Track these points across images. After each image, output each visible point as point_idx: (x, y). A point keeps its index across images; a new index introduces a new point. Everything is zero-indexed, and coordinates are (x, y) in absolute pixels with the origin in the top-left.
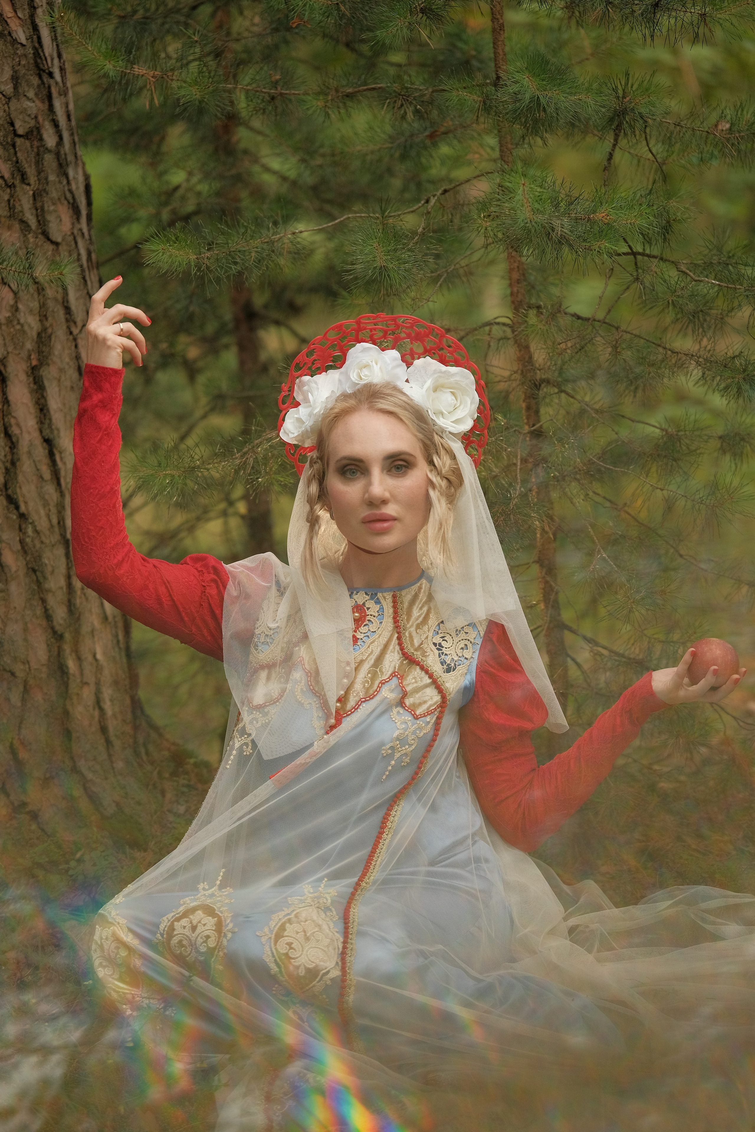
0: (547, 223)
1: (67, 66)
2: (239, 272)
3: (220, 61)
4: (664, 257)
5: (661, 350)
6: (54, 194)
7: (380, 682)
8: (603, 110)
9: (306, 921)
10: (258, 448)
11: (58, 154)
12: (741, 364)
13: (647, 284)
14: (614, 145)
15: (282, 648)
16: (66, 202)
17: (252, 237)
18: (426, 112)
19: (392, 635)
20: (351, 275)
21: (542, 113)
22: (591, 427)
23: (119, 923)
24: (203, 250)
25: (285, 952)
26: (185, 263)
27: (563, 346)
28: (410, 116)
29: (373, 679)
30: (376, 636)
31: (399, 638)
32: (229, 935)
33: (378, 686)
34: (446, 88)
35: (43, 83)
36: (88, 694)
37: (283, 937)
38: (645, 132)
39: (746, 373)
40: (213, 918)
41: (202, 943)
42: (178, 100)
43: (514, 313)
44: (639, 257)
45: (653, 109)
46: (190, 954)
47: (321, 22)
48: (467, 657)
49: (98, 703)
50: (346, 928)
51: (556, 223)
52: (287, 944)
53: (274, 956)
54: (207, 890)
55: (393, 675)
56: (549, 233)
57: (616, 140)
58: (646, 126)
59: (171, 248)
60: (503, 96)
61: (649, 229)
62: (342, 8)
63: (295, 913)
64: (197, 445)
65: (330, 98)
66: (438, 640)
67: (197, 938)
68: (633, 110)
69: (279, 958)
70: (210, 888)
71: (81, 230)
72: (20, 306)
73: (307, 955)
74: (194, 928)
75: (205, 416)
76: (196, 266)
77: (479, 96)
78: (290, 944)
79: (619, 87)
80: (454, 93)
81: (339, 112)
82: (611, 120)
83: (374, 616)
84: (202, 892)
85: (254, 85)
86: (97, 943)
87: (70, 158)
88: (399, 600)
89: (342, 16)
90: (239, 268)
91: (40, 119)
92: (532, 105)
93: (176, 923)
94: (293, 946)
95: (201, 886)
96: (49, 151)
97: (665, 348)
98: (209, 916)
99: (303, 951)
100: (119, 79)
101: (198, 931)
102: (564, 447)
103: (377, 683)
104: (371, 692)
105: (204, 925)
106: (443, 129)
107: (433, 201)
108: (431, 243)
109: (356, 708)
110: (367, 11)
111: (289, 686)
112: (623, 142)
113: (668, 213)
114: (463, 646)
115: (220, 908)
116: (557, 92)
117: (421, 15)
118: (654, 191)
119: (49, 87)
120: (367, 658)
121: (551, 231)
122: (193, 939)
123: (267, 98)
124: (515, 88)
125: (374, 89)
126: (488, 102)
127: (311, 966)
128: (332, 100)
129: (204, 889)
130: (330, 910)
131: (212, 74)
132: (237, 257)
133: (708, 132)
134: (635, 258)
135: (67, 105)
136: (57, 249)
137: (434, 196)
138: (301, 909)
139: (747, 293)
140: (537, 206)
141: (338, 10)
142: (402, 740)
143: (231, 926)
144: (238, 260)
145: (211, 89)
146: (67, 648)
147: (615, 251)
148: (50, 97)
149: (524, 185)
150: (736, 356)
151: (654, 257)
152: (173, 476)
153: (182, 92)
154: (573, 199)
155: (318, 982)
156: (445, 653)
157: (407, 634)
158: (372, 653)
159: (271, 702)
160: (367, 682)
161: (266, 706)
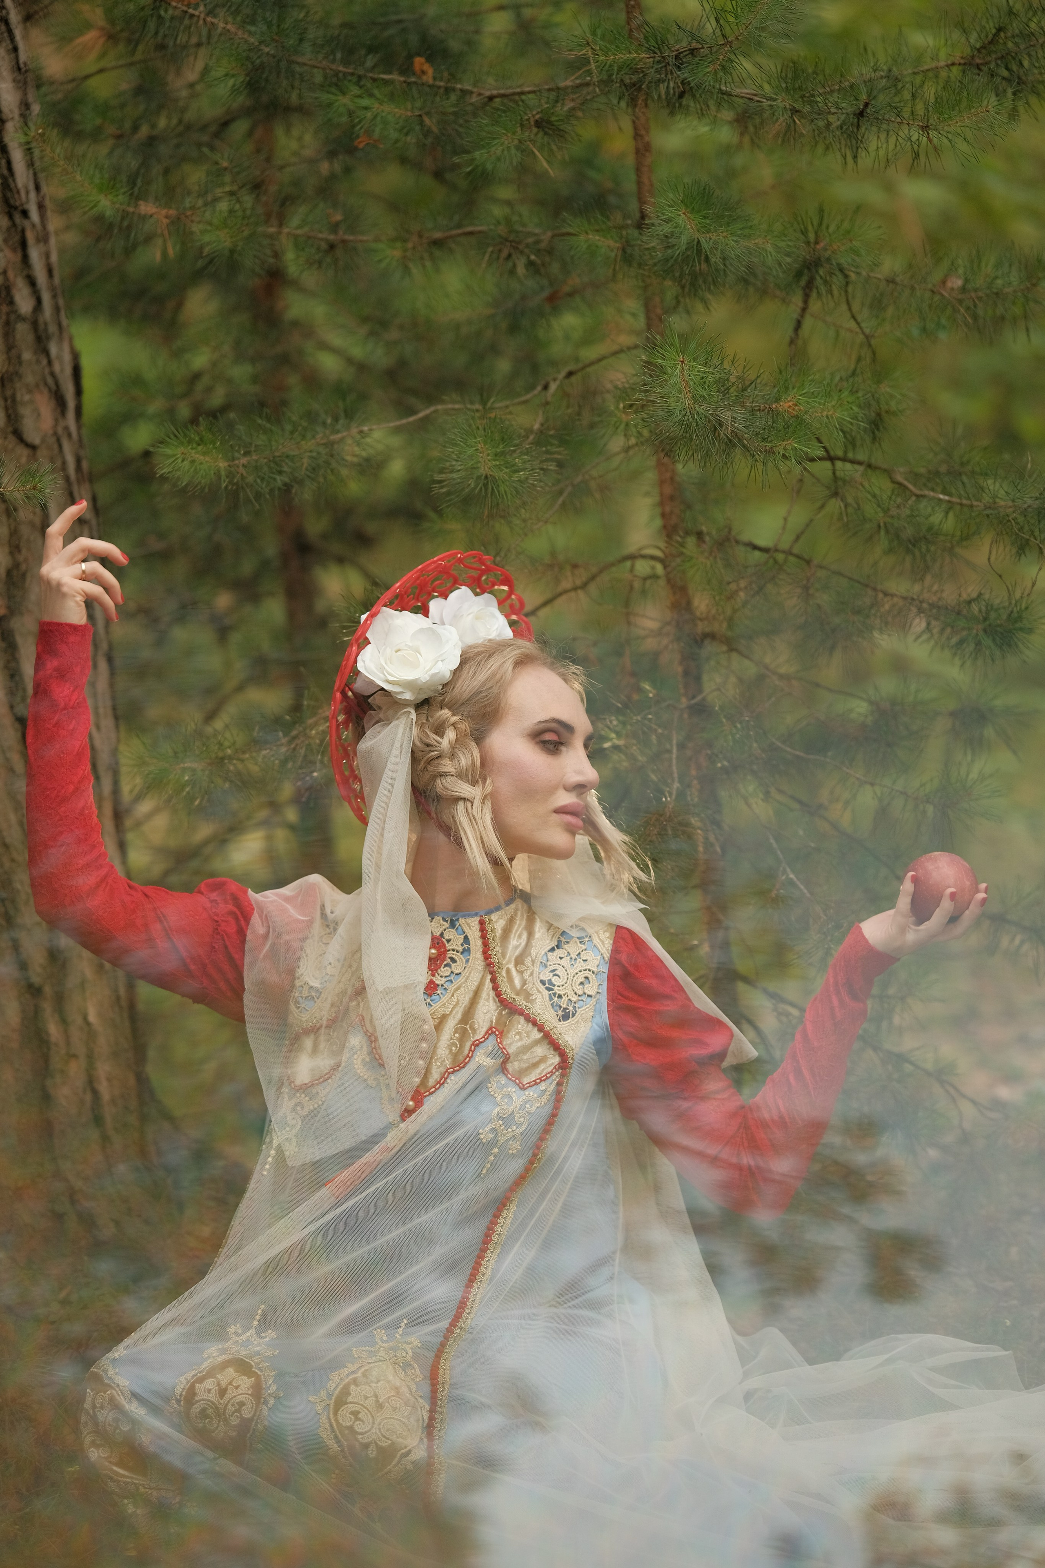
0: (712, 415)
1: (48, 203)
2: (285, 484)
3: (258, 195)
4: (873, 461)
5: (870, 592)
6: (30, 378)
7: (473, 1044)
8: (788, 260)
9: (378, 1381)
10: (311, 730)
11: (35, 324)
12: (980, 611)
13: (850, 500)
14: (804, 310)
15: (332, 1004)
16: (46, 391)
17: (304, 437)
18: (543, 265)
19: (483, 976)
20: (442, 487)
21: (704, 266)
22: (773, 699)
23: (118, 1386)
24: (236, 455)
25: (348, 1424)
26: (212, 472)
27: (733, 586)
28: (521, 270)
29: (462, 1040)
30: (461, 979)
31: (493, 980)
32: (272, 1402)
33: (470, 1050)
34: (571, 231)
35: (14, 225)
36: (76, 1070)
37: (346, 1403)
38: (846, 291)
39: (988, 623)
40: (249, 1377)
41: (233, 1413)
42: (201, 248)
43: (667, 542)
44: (839, 464)
45: (856, 258)
46: (217, 1428)
47: (397, 141)
48: (590, 993)
49: (91, 1083)
50: (434, 1391)
51: (725, 415)
52: (352, 1413)
53: (333, 1430)
54: (240, 1335)
55: (490, 1032)
56: (715, 429)
57: (806, 302)
58: (847, 283)
59: (194, 451)
60: (651, 241)
61: (852, 424)
62: (427, 121)
63: (363, 1369)
64: (227, 727)
65: (410, 245)
66: (546, 975)
67: (227, 1404)
68: (828, 260)
69: (340, 1432)
70: (245, 1332)
71: (66, 428)
73: (380, 1429)
74: (222, 1392)
75: (240, 688)
76: (227, 477)
77: (616, 242)
78: (355, 1414)
79: (810, 228)
80: (582, 237)
81: (424, 266)
82: (799, 274)
83: (457, 952)
84: (234, 1338)
85: (306, 229)
86: (88, 1413)
87: (52, 329)
88: (488, 927)
89: (427, 133)
90: (286, 480)
91: (11, 274)
92: (689, 253)
93: (197, 1386)
94: (360, 1416)
95: (232, 1330)
96: (21, 318)
97: (874, 589)
98: (245, 1375)
99: (373, 1423)
100: (119, 219)
101: (227, 1396)
102: (736, 727)
103: (468, 1045)
104: (461, 1058)
105: (237, 1387)
106: (567, 289)
107: (553, 387)
108: (552, 445)
109: (441, 1082)
110: (461, 126)
111: (344, 1056)
112: (815, 306)
113: (878, 402)
114: (582, 980)
115: (258, 1364)
116: (725, 234)
117: (535, 130)
118: (858, 371)
119: (23, 231)
120: (451, 1012)
121: (717, 426)
122: (221, 1407)
123: (324, 246)
124: (667, 229)
125: (471, 233)
126: (629, 251)
127: (385, 1444)
128: (414, 248)
129: (236, 1334)
130: (412, 1367)
131: (248, 212)
132: (283, 464)
133: (933, 291)
134: (833, 464)
135: (47, 255)
136: (34, 454)
137: (555, 380)
138: (372, 1365)
139: (988, 512)
140: (700, 391)
141: (421, 123)
142: (507, 1120)
143: (274, 1388)
144: (286, 469)
145: (246, 233)
146: (47, 1007)
147: (806, 454)
148: (24, 244)
149: (683, 362)
150: (974, 600)
151: (860, 463)
152: (194, 771)
153: (207, 238)
154: (747, 383)
155: (395, 1466)
156: (558, 992)
157: (504, 973)
158: (457, 1003)
159: (322, 1078)
160: (455, 1045)
161: (313, 1086)
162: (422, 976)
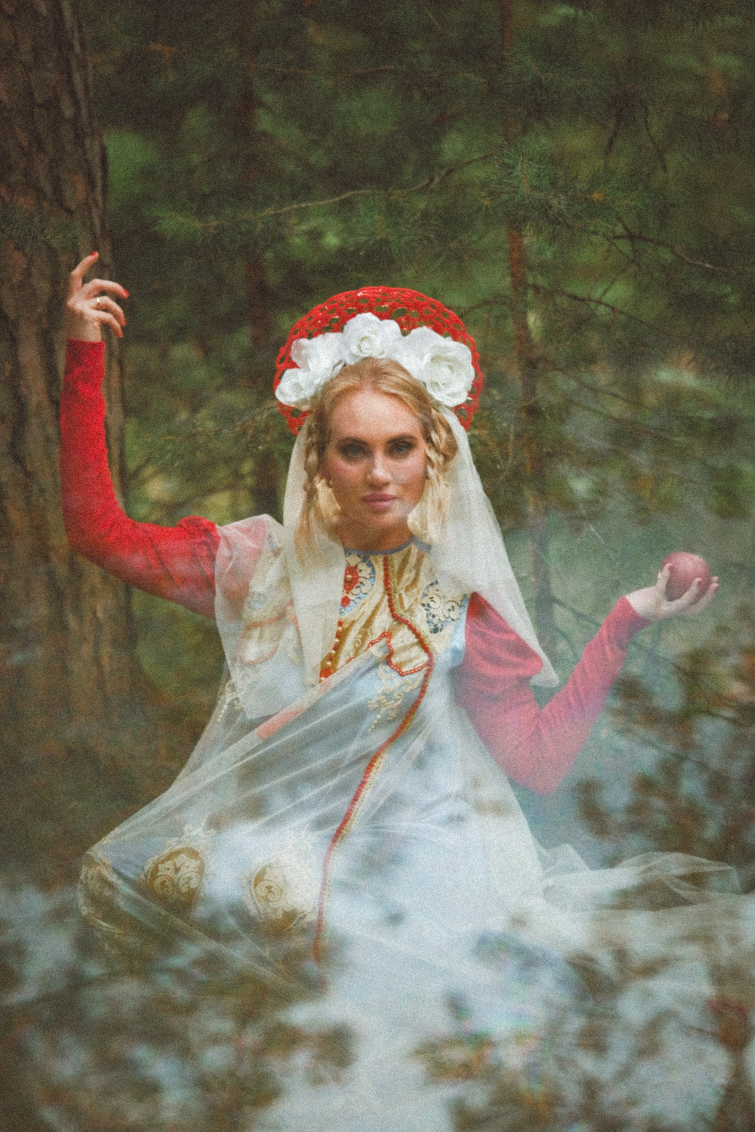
0: (544, 200)
1: (87, 40)
4: (661, 240)
6: (70, 163)
7: (370, 642)
9: (286, 866)
11: (75, 125)
13: (643, 266)
14: (616, 131)
15: (275, 607)
16: (81, 173)
17: (260, 209)
18: (433, 94)
19: (382, 597)
21: (545, 97)
23: (104, 864)
25: (264, 895)
26: (191, 231)
28: (417, 98)
29: (363, 639)
30: (367, 597)
31: (389, 600)
32: (211, 877)
33: (368, 646)
35: (63, 55)
36: (86, 650)
37: (263, 880)
40: (196, 860)
41: (184, 885)
42: (192, 75)
44: (636, 241)
46: (171, 895)
47: (333, 4)
48: (454, 618)
49: (97, 660)
50: (325, 875)
51: (553, 200)
52: (267, 887)
53: (253, 899)
54: (192, 832)
55: (383, 635)
56: (546, 210)
57: (617, 126)
58: (647, 114)
60: (507, 78)
61: (645, 211)
63: (276, 858)
65: (340, 78)
66: (426, 601)
67: (180, 879)
68: (634, 96)
69: (258, 900)
70: (195, 830)
71: (95, 200)
72: (34, 270)
73: (286, 900)
74: (177, 870)
76: (202, 234)
77: (483, 78)
78: (269, 888)
79: (621, 73)
80: (460, 75)
81: (350, 93)
83: (366, 579)
84: (187, 834)
85: (268, 64)
86: (82, 883)
87: (87, 129)
88: (390, 564)
91: (59, 90)
92: (534, 86)
93: (160, 866)
94: (272, 890)
95: (186, 828)
96: (66, 121)
97: (658, 330)
98: (192, 859)
99: (281, 895)
103: (367, 642)
104: (361, 652)
105: (188, 867)
106: (451, 113)
107: (437, 180)
108: (433, 219)
111: (281, 643)
112: (624, 129)
114: (450, 608)
115: (203, 851)
116: (559, 74)
119: (69, 59)
120: (358, 619)
121: (548, 208)
122: (176, 881)
124: (518, 69)
125: (382, 70)
126: (492, 85)
127: (289, 909)
128: (343, 80)
129: (188, 830)
130: (311, 858)
132: (243, 227)
134: (632, 241)
135: (86, 78)
136: (71, 216)
137: (438, 175)
138: (282, 855)
140: (535, 182)
142: (388, 696)
143: (213, 868)
144: (244, 231)
147: (611, 232)
148: (69, 69)
149: (522, 161)
151: (651, 241)
153: (196, 68)
155: (295, 925)
156: (433, 613)
157: (397, 596)
158: (363, 613)
159: (263, 659)
160: (358, 642)
161: (257, 663)
162: (339, 593)
